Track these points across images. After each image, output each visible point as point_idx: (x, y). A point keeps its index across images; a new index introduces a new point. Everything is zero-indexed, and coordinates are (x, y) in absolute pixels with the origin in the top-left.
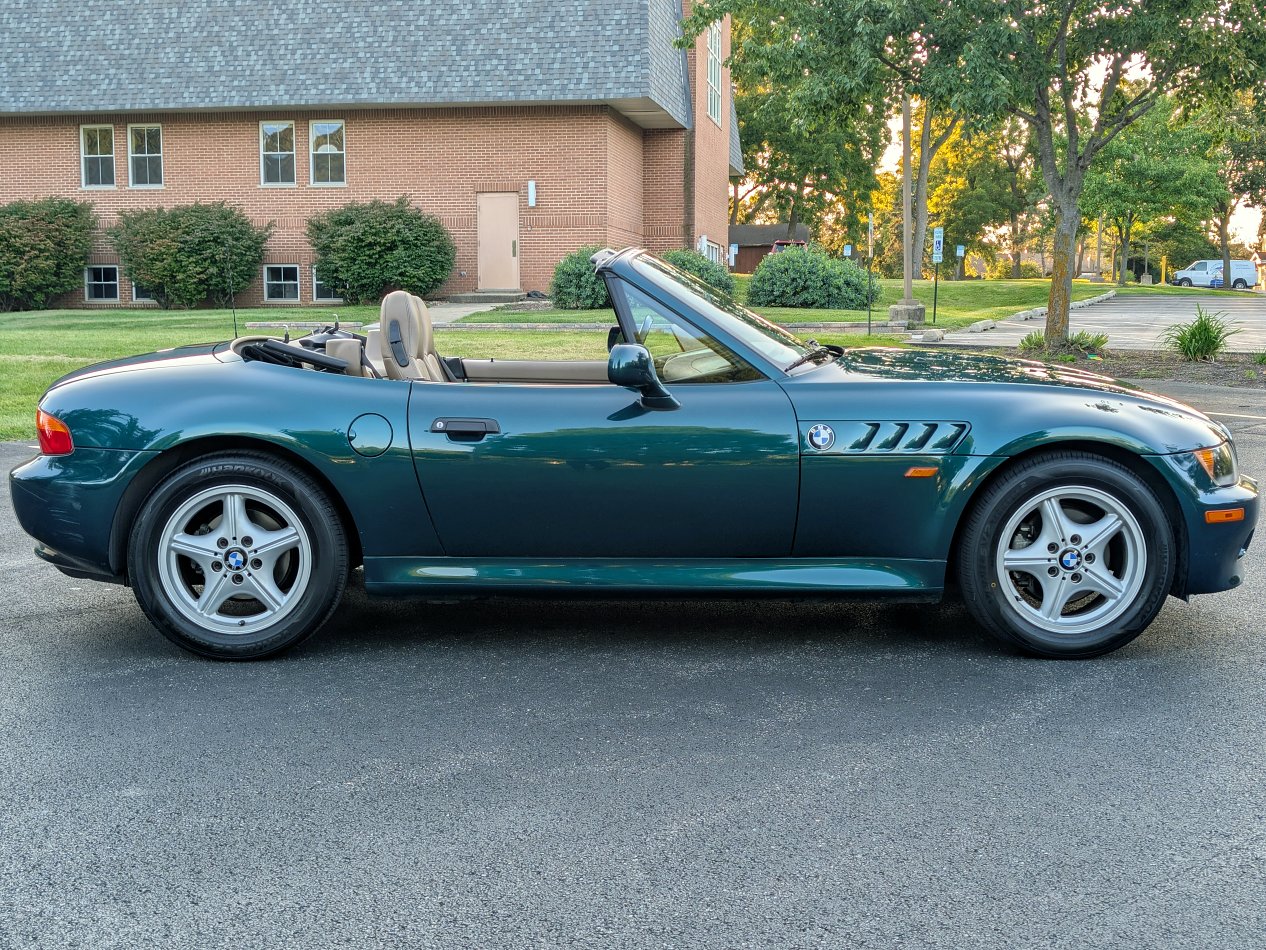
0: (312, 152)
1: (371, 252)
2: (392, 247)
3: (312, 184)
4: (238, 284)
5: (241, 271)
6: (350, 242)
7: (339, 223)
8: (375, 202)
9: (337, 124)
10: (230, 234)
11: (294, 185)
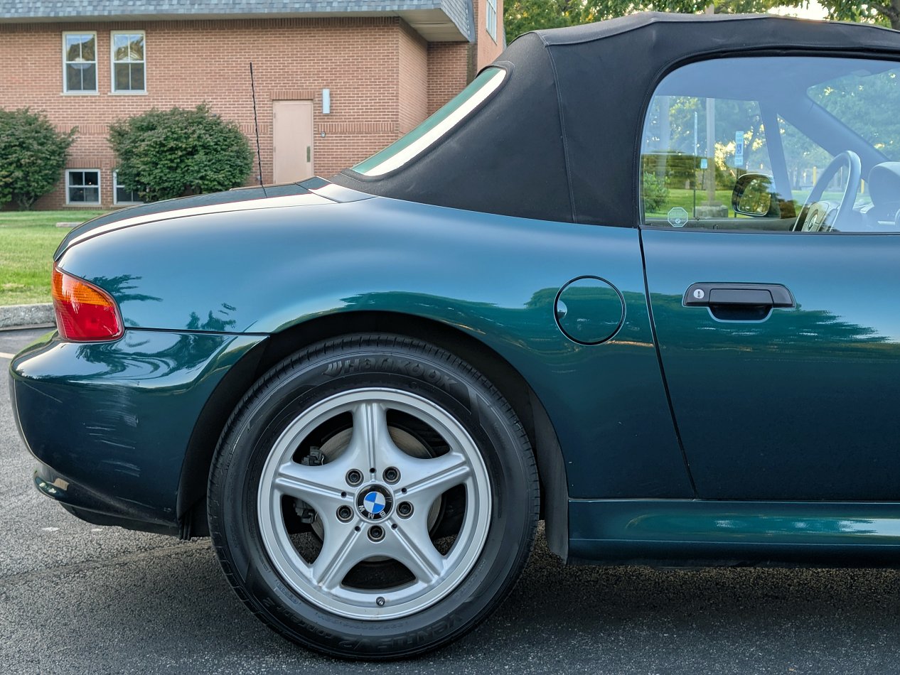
0: (113, 61)
1: (173, 156)
2: (193, 152)
3: (113, 92)
4: (43, 187)
5: (46, 175)
6: (152, 147)
7: (141, 129)
8: (175, 109)
9: (138, 35)
10: (34, 138)
11: (96, 93)
